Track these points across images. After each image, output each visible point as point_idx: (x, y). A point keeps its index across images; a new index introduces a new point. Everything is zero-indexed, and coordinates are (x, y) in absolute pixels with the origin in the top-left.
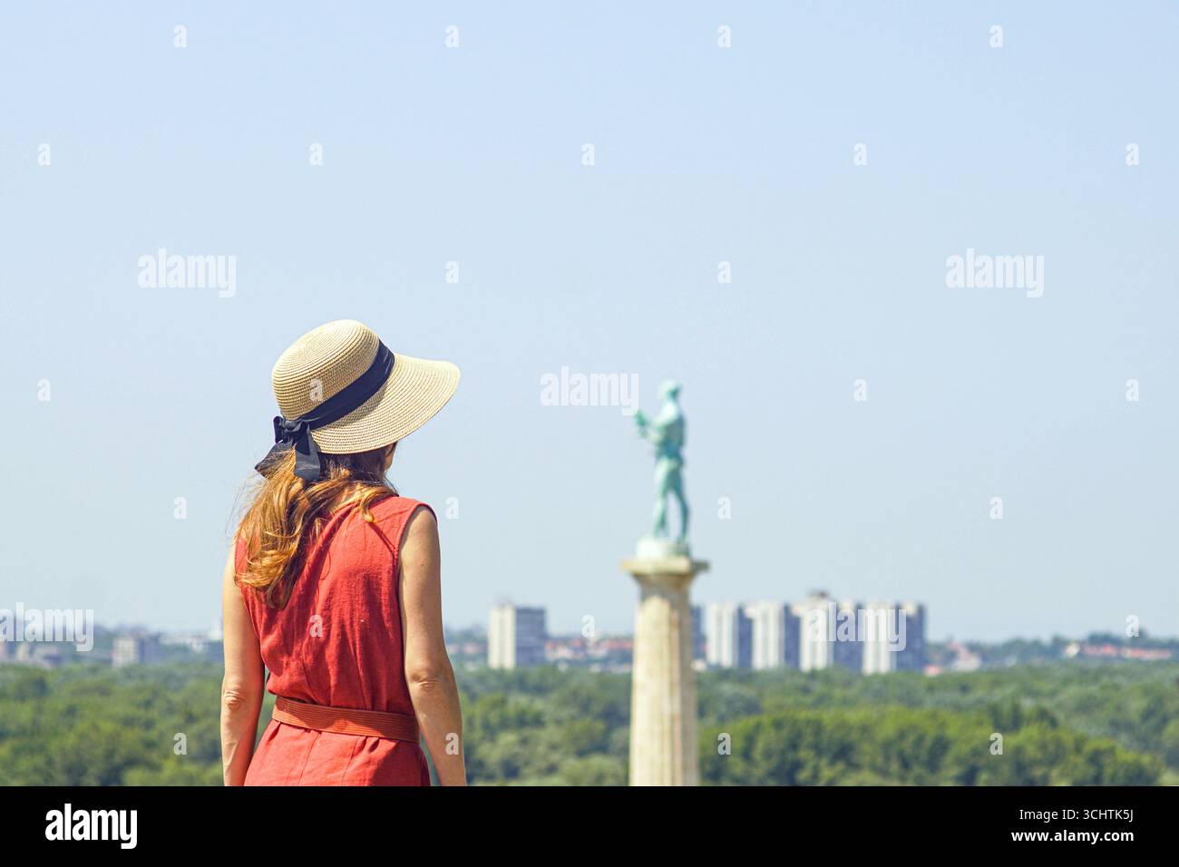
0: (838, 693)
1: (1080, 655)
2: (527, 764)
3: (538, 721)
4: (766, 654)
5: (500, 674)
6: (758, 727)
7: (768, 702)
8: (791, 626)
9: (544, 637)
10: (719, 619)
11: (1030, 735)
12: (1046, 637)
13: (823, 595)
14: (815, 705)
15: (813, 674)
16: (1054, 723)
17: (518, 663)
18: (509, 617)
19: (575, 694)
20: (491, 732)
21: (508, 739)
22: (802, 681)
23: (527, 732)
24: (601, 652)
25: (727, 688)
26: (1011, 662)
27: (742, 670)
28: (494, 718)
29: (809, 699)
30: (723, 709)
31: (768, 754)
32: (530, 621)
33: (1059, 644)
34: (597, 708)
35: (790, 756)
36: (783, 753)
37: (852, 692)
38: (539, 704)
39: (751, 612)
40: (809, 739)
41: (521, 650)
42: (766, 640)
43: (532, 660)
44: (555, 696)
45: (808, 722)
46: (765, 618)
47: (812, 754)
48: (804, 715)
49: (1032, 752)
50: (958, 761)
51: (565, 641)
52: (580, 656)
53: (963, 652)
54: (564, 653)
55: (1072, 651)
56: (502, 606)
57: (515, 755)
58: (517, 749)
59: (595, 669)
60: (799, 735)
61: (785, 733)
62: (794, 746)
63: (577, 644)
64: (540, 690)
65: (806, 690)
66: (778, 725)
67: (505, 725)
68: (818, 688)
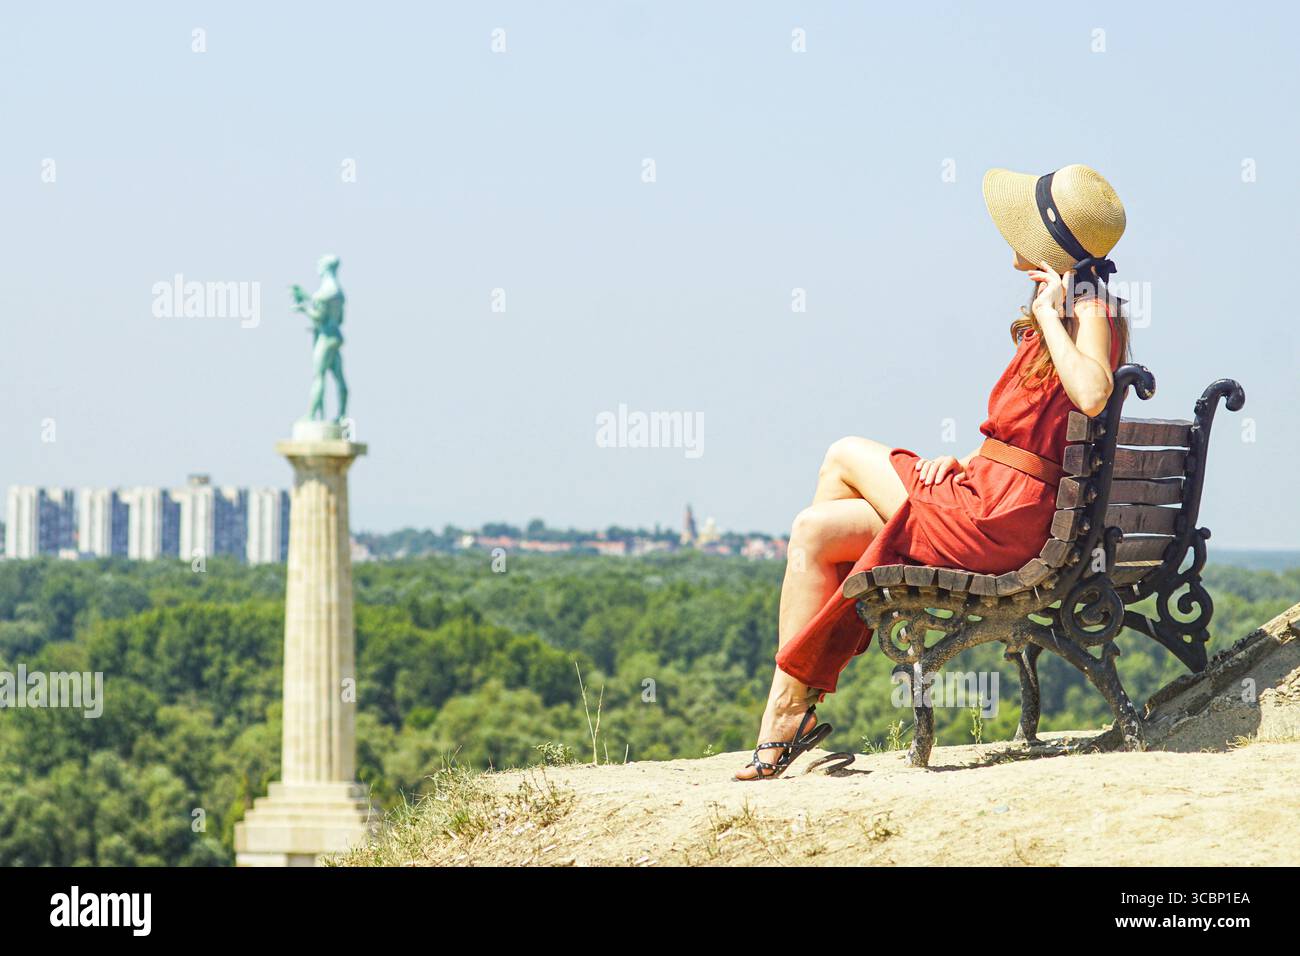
0: (230, 584)
1: (475, 545)
4: (143, 545)
6: (161, 621)
7: (158, 595)
8: (170, 513)
10: (92, 505)
11: (452, 629)
12: (438, 529)
13: (205, 480)
14: (206, 597)
16: (477, 619)
25: (110, 578)
26: (400, 554)
27: (117, 560)
29: (200, 591)
30: (107, 599)
31: (171, 652)
33: (452, 534)
35: (196, 652)
36: (188, 647)
37: (244, 585)
39: (125, 498)
40: (216, 634)
42: (141, 529)
45: (215, 616)
46: (141, 502)
47: (219, 648)
48: (209, 607)
49: (453, 649)
50: (377, 659)
55: (467, 542)
60: (207, 630)
61: (190, 627)
62: (201, 642)
66: (183, 619)
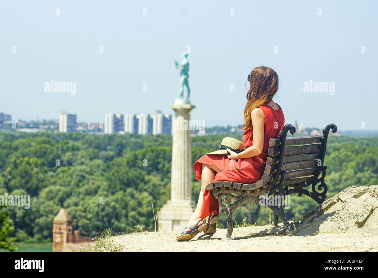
0: (167, 142)
1: (235, 131)
2: (75, 161)
3: (78, 149)
4: (143, 130)
5: (64, 134)
6: (146, 152)
7: (146, 144)
8: (150, 121)
9: (75, 123)
10: (128, 119)
12: (225, 126)
13: (160, 112)
15: (158, 136)
17: (68, 131)
18: (65, 117)
19: (87, 141)
20: (64, 151)
21: (69, 154)
22: (155, 138)
23: (75, 152)
24: (92, 128)
25: (133, 140)
26: (214, 133)
27: (135, 134)
28: (65, 147)
29: (158, 143)
30: (132, 146)
32: (72, 118)
33: (229, 128)
34: (94, 145)
35: (156, 160)
36: (154, 159)
38: (76, 144)
39: (138, 117)
40: (162, 155)
41: (68, 127)
42: (142, 126)
43: (72, 130)
44: (80, 141)
45: (162, 150)
46: (142, 118)
47: (163, 159)
48: (160, 148)
51: (81, 124)
52: (86, 129)
54: (80, 128)
56: (63, 114)
57: (72, 159)
58: (72, 157)
59: (92, 133)
60: (159, 154)
61: (154, 154)
62: (157, 158)
63: (85, 125)
64: (76, 139)
65: (157, 141)
66: (153, 151)
67: (68, 150)
68: (160, 140)
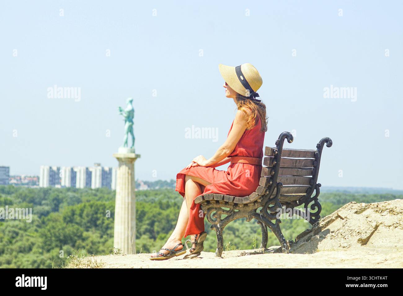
0: (106, 196)
4: (80, 184)
6: (85, 206)
7: (84, 199)
8: (89, 174)
9: (8, 176)
10: (65, 171)
11: (171, 210)
13: (99, 165)
14: (99, 200)
15: (97, 190)
19: (21, 195)
22: (94, 192)
24: (26, 181)
25: (70, 194)
26: (157, 188)
27: (73, 188)
29: (97, 198)
30: (69, 200)
31: (87, 216)
32: (5, 170)
34: (28, 199)
35: (95, 216)
36: (93, 215)
37: (110, 196)
38: (9, 198)
39: (75, 170)
40: (101, 211)
42: (80, 179)
43: (5, 183)
44: (13, 195)
45: (101, 205)
46: (80, 171)
47: (102, 215)
48: (99, 203)
50: (149, 219)
51: (14, 177)
52: (19, 182)
53: (142, 184)
54: (13, 181)
59: (26, 186)
60: (98, 209)
61: (93, 209)
62: (96, 213)
63: (18, 178)
64: (9, 193)
65: (95, 195)
66: (91, 206)
68: (99, 195)
